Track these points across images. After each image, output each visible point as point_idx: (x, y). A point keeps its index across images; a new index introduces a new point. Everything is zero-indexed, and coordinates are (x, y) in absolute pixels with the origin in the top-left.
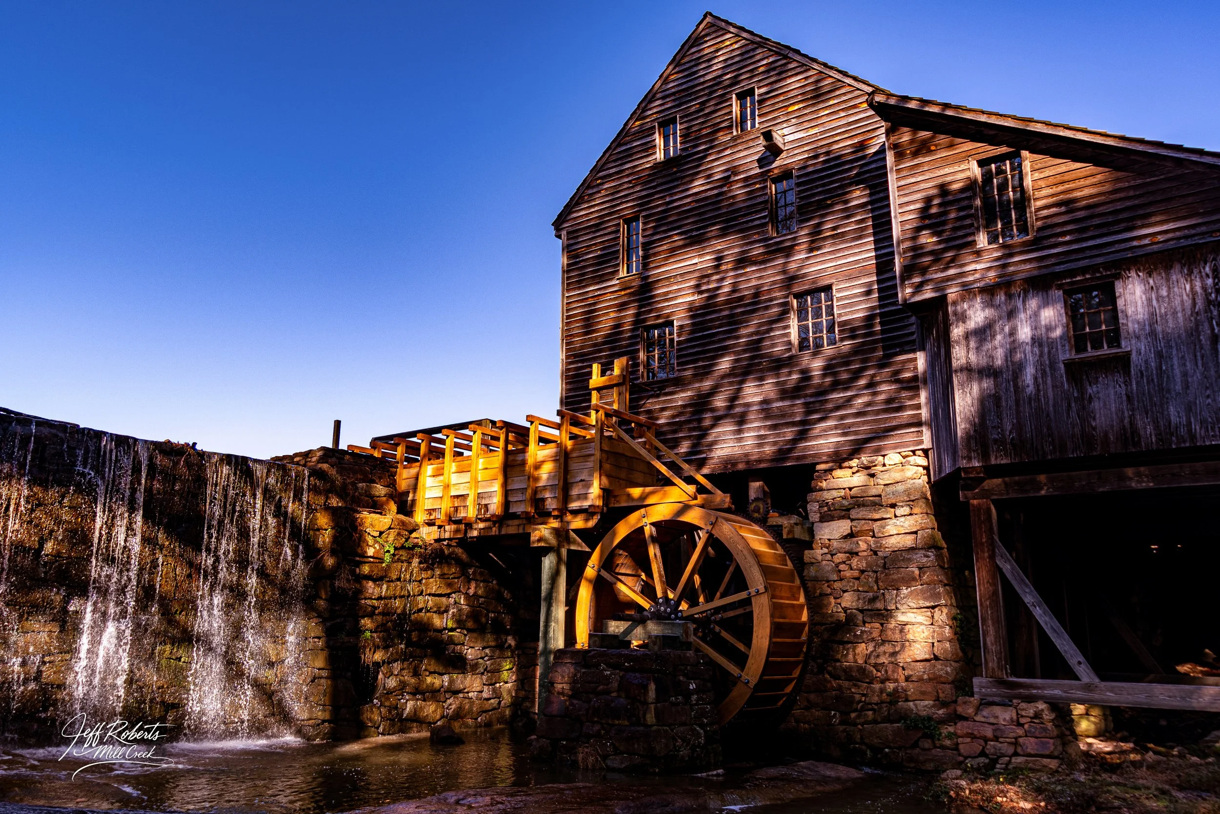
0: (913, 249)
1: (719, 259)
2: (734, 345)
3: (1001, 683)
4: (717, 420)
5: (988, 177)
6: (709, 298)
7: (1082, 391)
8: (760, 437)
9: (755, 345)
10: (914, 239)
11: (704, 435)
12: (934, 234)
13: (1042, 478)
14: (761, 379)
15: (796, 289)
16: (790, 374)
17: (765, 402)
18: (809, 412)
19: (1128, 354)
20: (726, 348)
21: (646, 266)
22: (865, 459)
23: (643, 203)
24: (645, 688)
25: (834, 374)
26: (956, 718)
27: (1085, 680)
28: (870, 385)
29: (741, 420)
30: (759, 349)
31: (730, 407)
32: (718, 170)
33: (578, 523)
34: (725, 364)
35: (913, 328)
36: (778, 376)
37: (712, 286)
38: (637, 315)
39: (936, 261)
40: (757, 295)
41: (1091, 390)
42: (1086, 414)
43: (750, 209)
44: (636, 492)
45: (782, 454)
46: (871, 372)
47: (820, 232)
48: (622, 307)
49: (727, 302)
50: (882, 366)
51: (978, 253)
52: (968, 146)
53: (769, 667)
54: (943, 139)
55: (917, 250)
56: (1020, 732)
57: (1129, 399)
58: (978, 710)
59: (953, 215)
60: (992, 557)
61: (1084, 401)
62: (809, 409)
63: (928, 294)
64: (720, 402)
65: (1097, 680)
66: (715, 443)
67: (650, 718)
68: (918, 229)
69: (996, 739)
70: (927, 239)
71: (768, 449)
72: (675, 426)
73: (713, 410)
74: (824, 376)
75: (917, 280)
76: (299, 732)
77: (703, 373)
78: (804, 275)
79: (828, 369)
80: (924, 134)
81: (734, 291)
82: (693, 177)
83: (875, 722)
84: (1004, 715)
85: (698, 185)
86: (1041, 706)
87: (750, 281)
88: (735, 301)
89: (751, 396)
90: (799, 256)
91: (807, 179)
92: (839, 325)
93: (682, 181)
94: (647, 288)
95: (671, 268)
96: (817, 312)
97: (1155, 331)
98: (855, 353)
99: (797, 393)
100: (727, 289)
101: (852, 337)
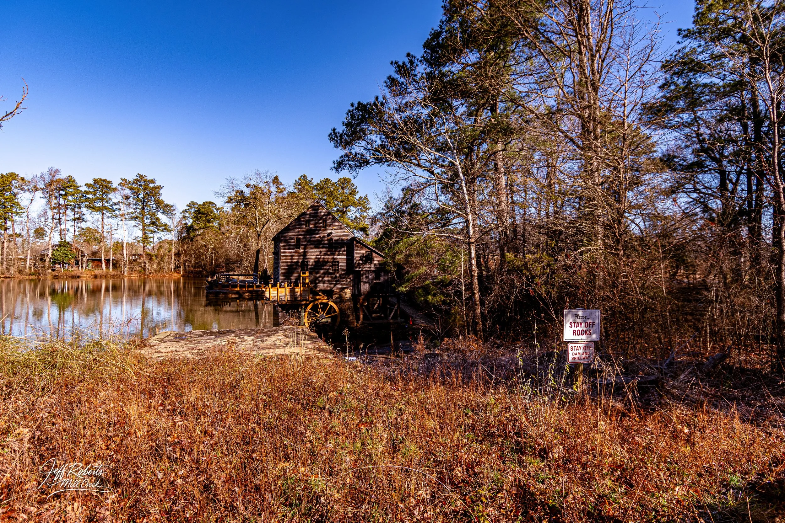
1: (321, 252)
2: (323, 269)
4: (320, 282)
6: (319, 259)
7: (376, 286)
9: (327, 270)
10: (359, 261)
12: (361, 261)
14: (328, 276)
16: (333, 275)
17: (328, 280)
21: (305, 249)
22: (343, 291)
23: (304, 236)
28: (346, 279)
29: (324, 282)
31: (322, 279)
32: (321, 235)
36: (331, 275)
37: (319, 257)
38: (303, 258)
39: (362, 265)
40: (327, 260)
42: (377, 289)
43: (327, 244)
45: (331, 289)
46: (346, 277)
47: (340, 252)
48: (299, 257)
49: (322, 260)
50: (348, 276)
55: (359, 263)
59: (364, 259)
62: (336, 282)
64: (320, 279)
71: (329, 288)
77: (317, 273)
78: (336, 259)
79: (340, 275)
80: (361, 245)
82: (317, 234)
85: (317, 236)
87: (326, 258)
88: (324, 260)
89: (326, 278)
90: (336, 255)
91: (337, 241)
92: (340, 268)
93: (313, 234)
94: (305, 253)
95: (311, 251)
96: (336, 265)
97: (385, 280)
98: (344, 273)
99: (334, 279)
100: (322, 258)
101: (344, 271)
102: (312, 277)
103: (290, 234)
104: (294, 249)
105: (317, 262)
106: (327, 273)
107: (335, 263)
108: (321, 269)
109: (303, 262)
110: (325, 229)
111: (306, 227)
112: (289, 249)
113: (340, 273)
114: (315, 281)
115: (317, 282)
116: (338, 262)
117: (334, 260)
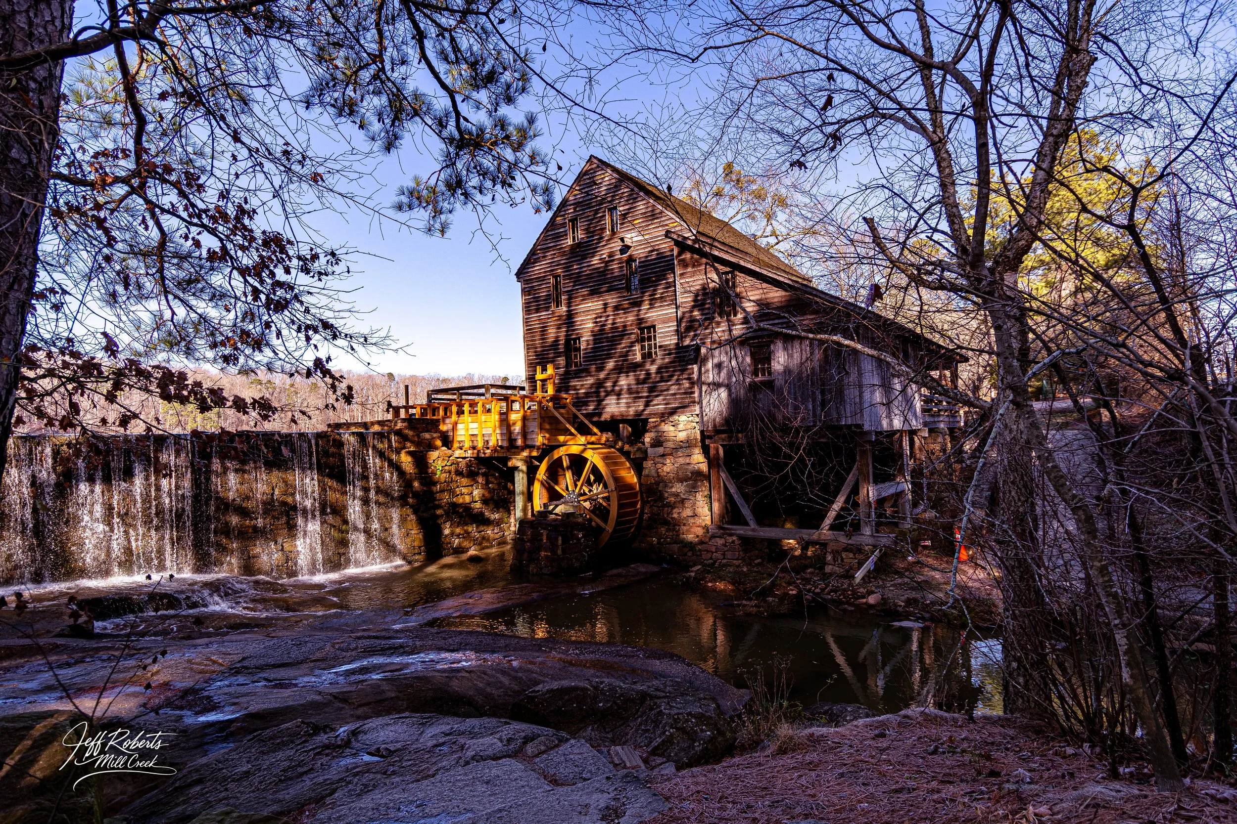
0: (691, 317)
1: (605, 304)
2: (615, 353)
3: (721, 528)
4: (608, 394)
5: (722, 283)
6: (602, 326)
7: (755, 397)
8: (627, 403)
10: (691, 312)
11: (602, 401)
12: (699, 310)
13: (740, 436)
14: (628, 372)
15: (642, 326)
16: (641, 371)
17: (629, 385)
18: (650, 392)
19: (774, 381)
20: (610, 354)
21: (569, 305)
22: (672, 418)
23: (567, 268)
24: (557, 538)
25: (661, 373)
26: (702, 543)
27: (753, 527)
28: (677, 380)
29: (619, 394)
30: (626, 356)
31: (614, 387)
32: (604, 253)
33: (535, 454)
34: (611, 364)
35: (692, 352)
36: (634, 372)
37: (603, 319)
38: (567, 331)
39: (700, 325)
40: (625, 326)
41: (759, 397)
42: (756, 408)
43: (620, 278)
44: (562, 438)
45: (639, 414)
46: (677, 373)
47: (654, 295)
48: (559, 327)
49: (612, 328)
50: (683, 371)
51: (718, 324)
53: (618, 523)
54: (702, 261)
55: (692, 320)
56: (726, 549)
57: (773, 402)
58: (710, 539)
59: (709, 301)
60: (719, 472)
61: (756, 401)
62: (651, 390)
63: (696, 342)
64: (609, 384)
65: (757, 527)
66: (608, 404)
67: (559, 552)
68: (694, 307)
69: (716, 552)
70: (696, 313)
71: (632, 411)
72: (587, 395)
73: (606, 388)
74: (657, 373)
75: (692, 334)
76: (404, 558)
77: (599, 369)
78: (647, 318)
79: (659, 371)
80: (696, 256)
81: (614, 324)
82: (594, 254)
83: (670, 544)
84: (720, 542)
85: (595, 261)
86: (735, 538)
87: (621, 319)
88: (614, 328)
89: (623, 382)
90: (645, 306)
91: (646, 264)
92: (660, 347)
93: (584, 257)
94: (570, 316)
95: (583, 307)
96: (649, 339)
97: (787, 371)
98: (671, 362)
99: (644, 381)
100: (610, 322)
101: (669, 354)
102: (590, 381)
103: (538, 269)
104: (547, 309)
105: (599, 335)
106: (622, 369)
107: (646, 330)
108: (609, 356)
109: (568, 340)
110: (613, 233)
111: (570, 242)
112: (538, 311)
113: (659, 362)
114: (597, 393)
115: (603, 394)
116: (654, 327)
117: (640, 324)
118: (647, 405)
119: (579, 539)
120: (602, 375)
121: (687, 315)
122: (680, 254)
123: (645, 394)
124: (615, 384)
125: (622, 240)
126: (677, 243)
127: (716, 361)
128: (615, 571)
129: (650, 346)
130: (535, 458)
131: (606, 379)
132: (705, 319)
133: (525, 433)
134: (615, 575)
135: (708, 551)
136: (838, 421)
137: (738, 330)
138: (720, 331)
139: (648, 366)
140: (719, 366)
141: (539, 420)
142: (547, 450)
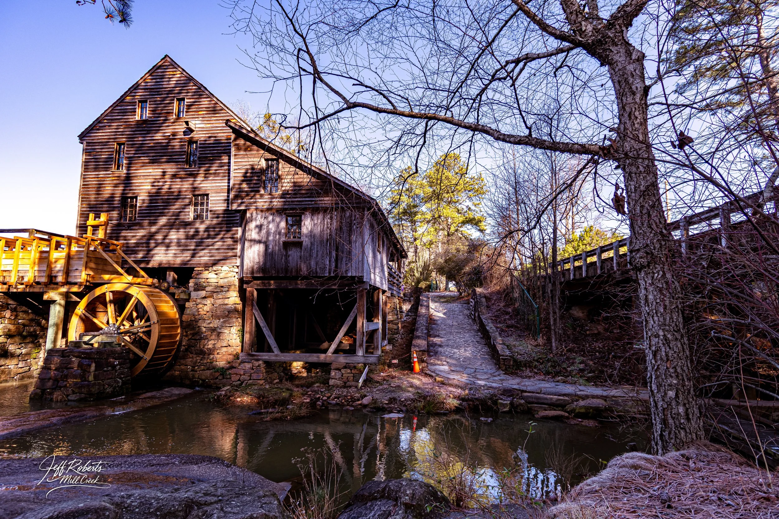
0: (240, 188)
1: (164, 172)
2: (168, 212)
3: (249, 355)
4: (157, 245)
5: (268, 167)
6: (159, 189)
7: (287, 253)
8: (175, 254)
9: (178, 215)
10: (240, 184)
11: (151, 250)
12: (247, 184)
13: (272, 282)
14: (179, 229)
15: (197, 193)
16: (191, 228)
17: (178, 239)
18: (197, 246)
19: (302, 242)
20: (163, 213)
21: (128, 168)
22: (215, 268)
23: (131, 138)
24: (90, 366)
25: (208, 231)
26: (232, 367)
27: (276, 353)
28: (222, 238)
29: (168, 246)
30: (178, 216)
31: (164, 239)
32: (168, 132)
33: (75, 289)
34: (163, 221)
35: (238, 218)
36: (185, 228)
37: (161, 184)
38: (124, 190)
39: (247, 195)
40: (180, 192)
41: (290, 253)
42: (287, 262)
43: (180, 153)
44: (106, 277)
45: (185, 263)
46: (223, 233)
47: (209, 170)
48: (116, 186)
49: (167, 192)
50: (228, 231)
51: (262, 196)
52: (262, 152)
53: (156, 352)
54: (255, 147)
55: (240, 190)
56: (252, 371)
57: (300, 257)
58: (240, 364)
59: (256, 178)
60: (252, 310)
61: (287, 256)
62: (198, 244)
63: (242, 208)
64: (159, 237)
65: (279, 353)
66: (156, 254)
67: (91, 378)
68: (243, 181)
69: (244, 374)
70: (244, 186)
71: (179, 260)
72: (137, 244)
73: (156, 240)
74: (205, 231)
75: (240, 201)
77: (152, 224)
78: (201, 187)
79: (207, 230)
80: (248, 143)
81: (170, 189)
82: (157, 131)
83: (204, 370)
84: (248, 366)
85: (158, 136)
86: (261, 362)
87: (177, 186)
88: (170, 193)
89: (174, 236)
90: (200, 179)
91: (204, 146)
92: (211, 211)
93: (149, 132)
94: (128, 179)
95: (142, 172)
96: (202, 204)
97: (311, 235)
98: (218, 224)
99: (193, 237)
100: (167, 187)
101: (217, 217)
102: (141, 233)
103: (101, 135)
104: (106, 169)
105: (154, 197)
107: (200, 197)
108: (162, 214)
109: (124, 198)
110: (178, 117)
111: (138, 118)
112: (96, 169)
113: (208, 222)
114: (148, 243)
115: (153, 245)
116: (207, 195)
117: (194, 191)
118: (193, 256)
119: (114, 367)
120: (154, 229)
121: (237, 186)
122: (235, 139)
123: (193, 248)
124: (165, 237)
125: (187, 123)
126: (235, 131)
127: (258, 223)
128: (149, 394)
129: (202, 210)
130: (75, 294)
131: (156, 232)
132: (251, 191)
133: (67, 271)
134: (149, 398)
135: (236, 374)
136: (346, 273)
137: (277, 203)
138: (262, 202)
139: (197, 225)
140: (260, 227)
141: (85, 259)
142: (90, 287)
